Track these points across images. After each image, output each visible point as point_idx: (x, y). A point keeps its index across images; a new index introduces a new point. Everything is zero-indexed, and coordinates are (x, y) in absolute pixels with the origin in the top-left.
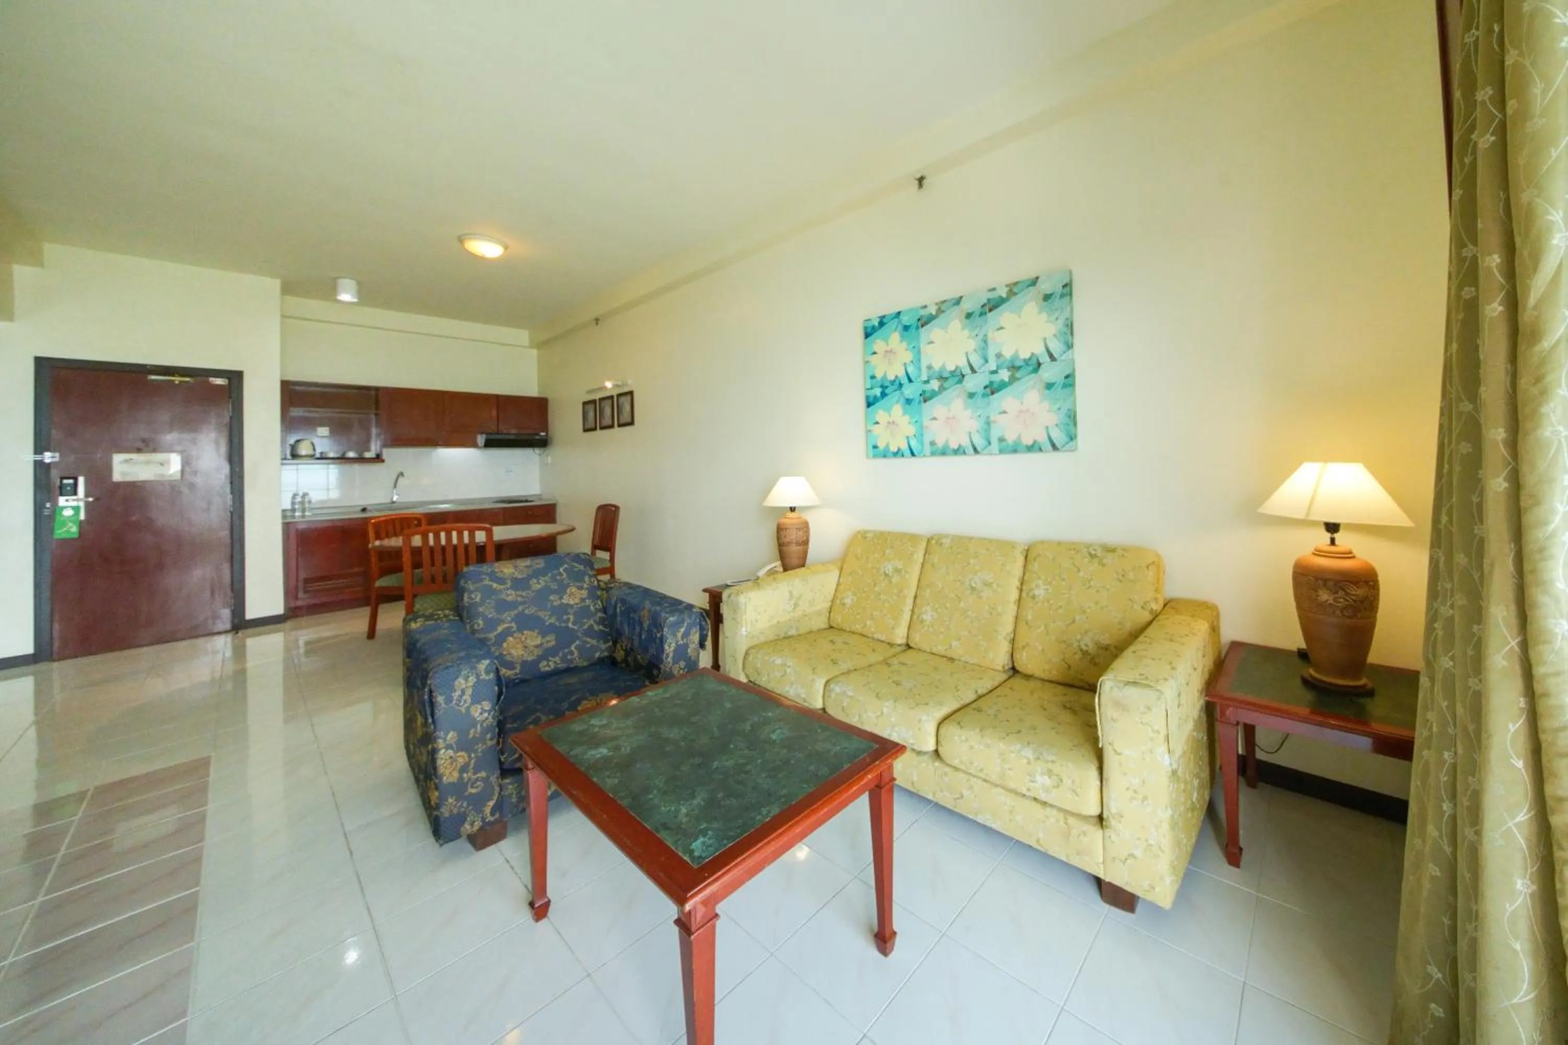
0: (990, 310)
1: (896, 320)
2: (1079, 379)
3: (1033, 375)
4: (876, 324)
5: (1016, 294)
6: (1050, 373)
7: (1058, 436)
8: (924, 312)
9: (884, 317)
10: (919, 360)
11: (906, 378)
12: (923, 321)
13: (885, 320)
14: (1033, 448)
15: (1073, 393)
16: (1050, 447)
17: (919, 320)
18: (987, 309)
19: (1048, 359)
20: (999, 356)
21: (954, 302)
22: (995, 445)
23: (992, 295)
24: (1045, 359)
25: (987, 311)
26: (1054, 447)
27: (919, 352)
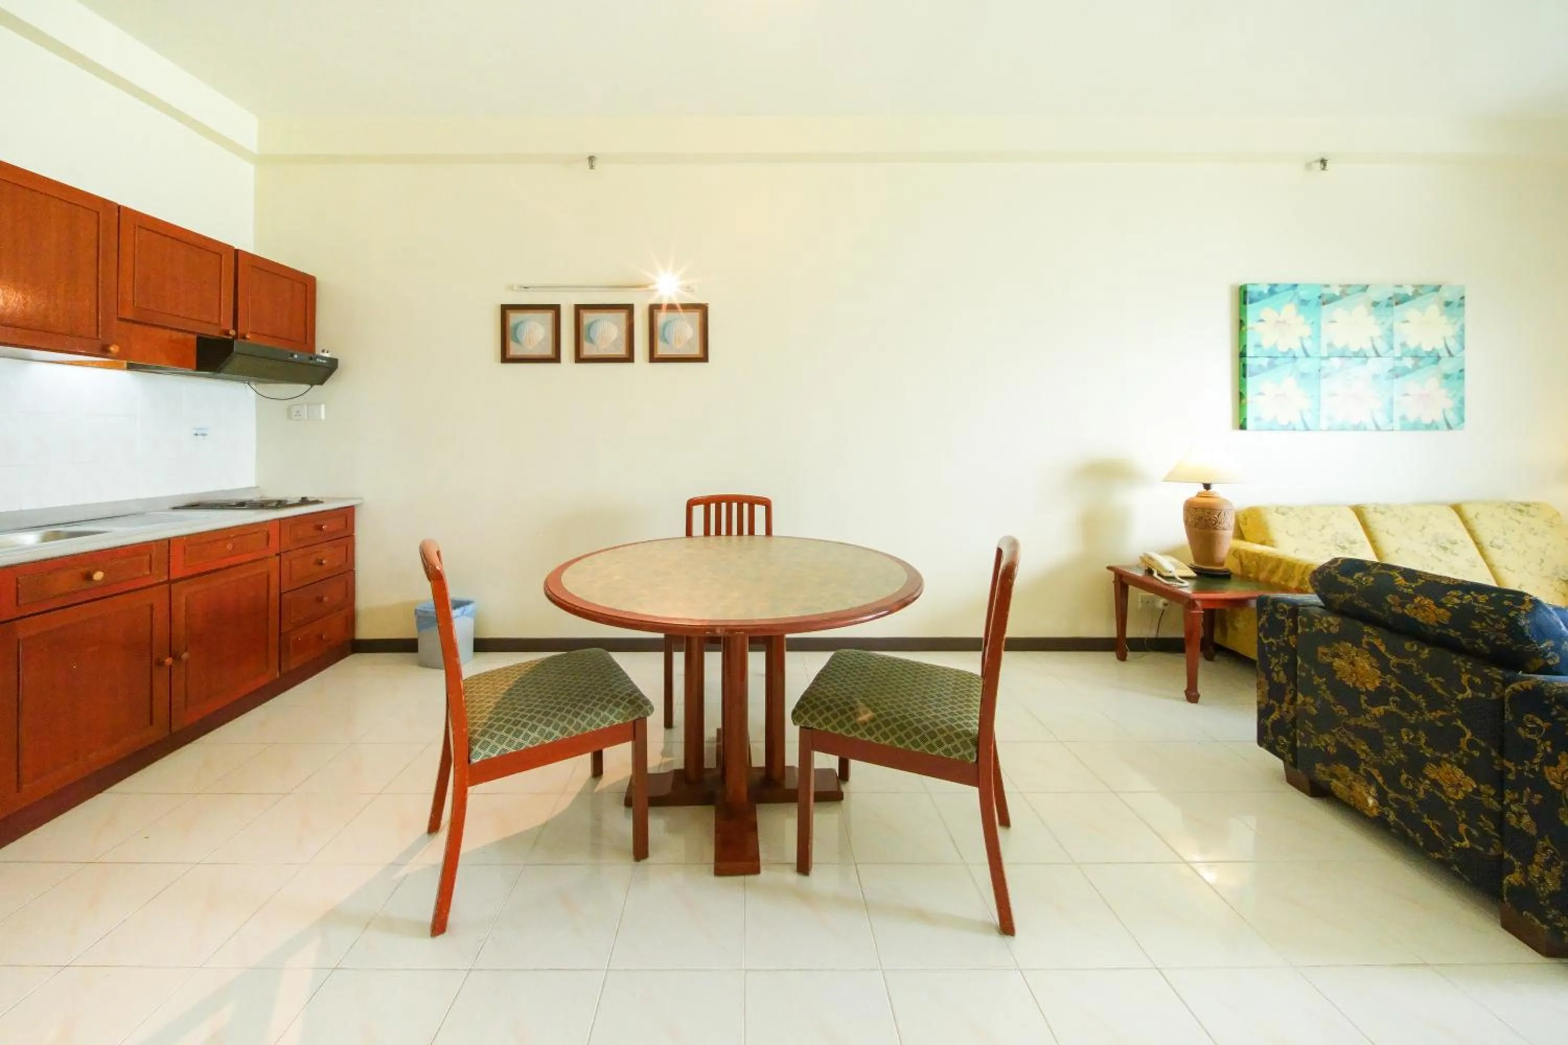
0: (1397, 304)
1: (1291, 292)
2: (1467, 374)
3: (1433, 366)
4: (1266, 291)
5: (1421, 295)
6: (1447, 366)
7: (1452, 417)
8: (1326, 291)
9: (1276, 285)
10: (1319, 337)
11: (1302, 351)
12: (1325, 299)
13: (1277, 289)
14: (1432, 426)
15: (1463, 385)
16: (1445, 426)
17: (1320, 297)
18: (1393, 302)
19: (1447, 355)
20: (1403, 345)
21: (1360, 288)
22: (1397, 424)
23: (1398, 290)
24: (1444, 354)
25: (1394, 303)
26: (1449, 427)
27: (1319, 329)
